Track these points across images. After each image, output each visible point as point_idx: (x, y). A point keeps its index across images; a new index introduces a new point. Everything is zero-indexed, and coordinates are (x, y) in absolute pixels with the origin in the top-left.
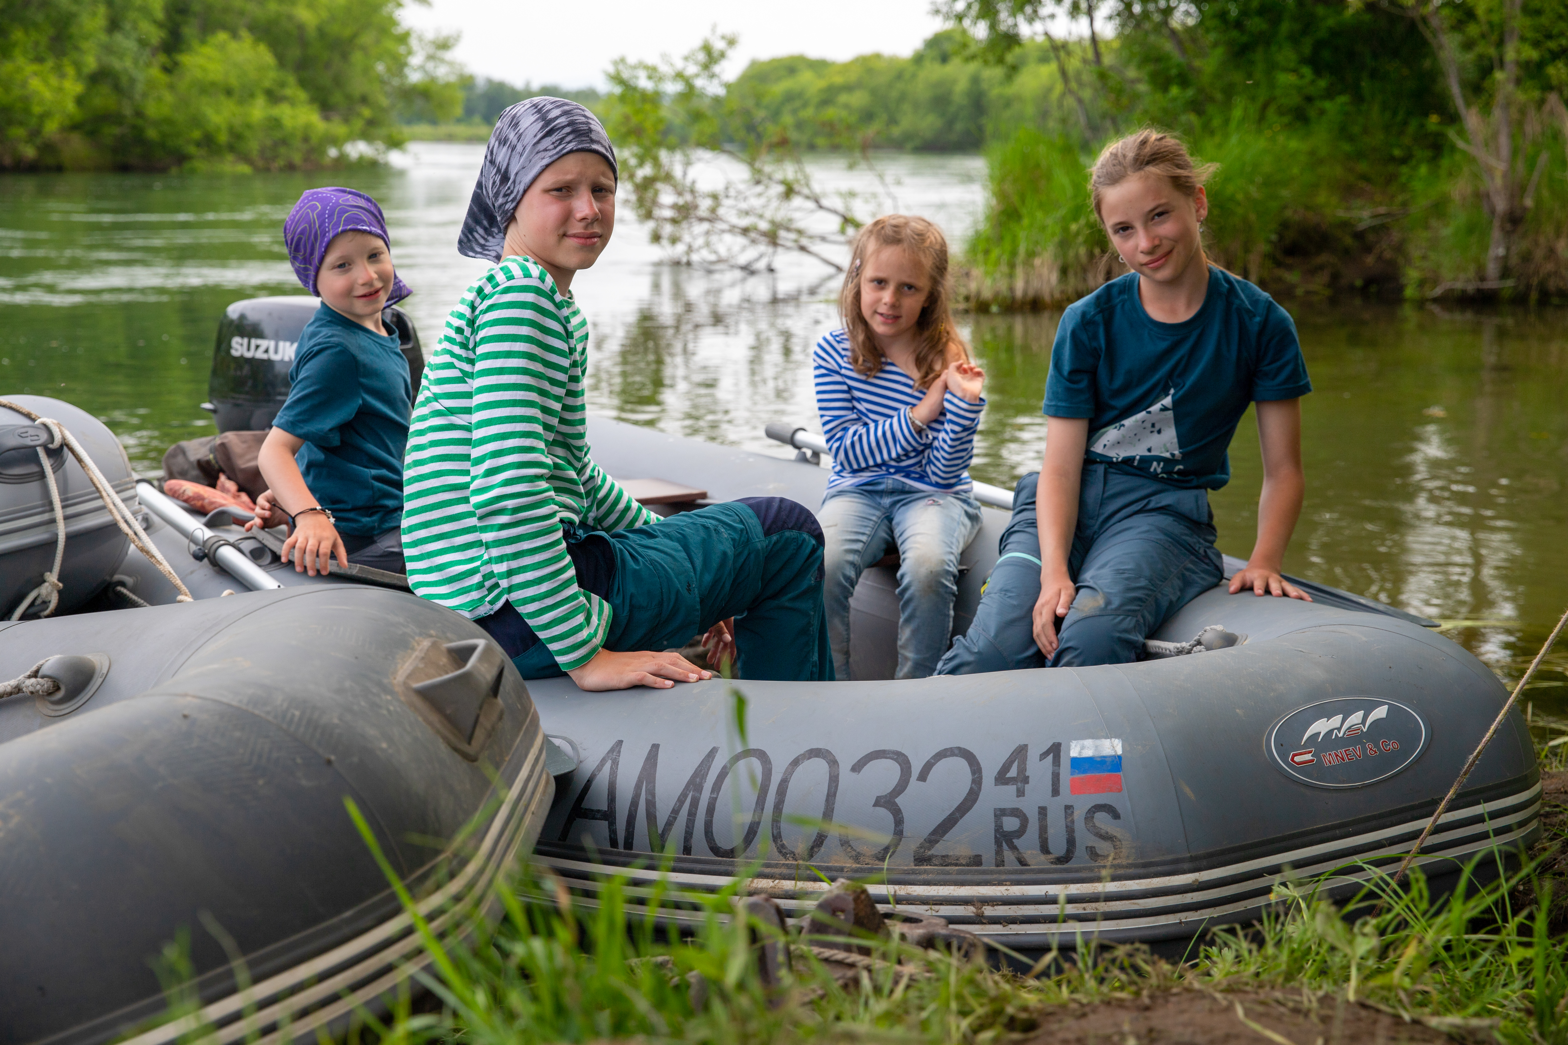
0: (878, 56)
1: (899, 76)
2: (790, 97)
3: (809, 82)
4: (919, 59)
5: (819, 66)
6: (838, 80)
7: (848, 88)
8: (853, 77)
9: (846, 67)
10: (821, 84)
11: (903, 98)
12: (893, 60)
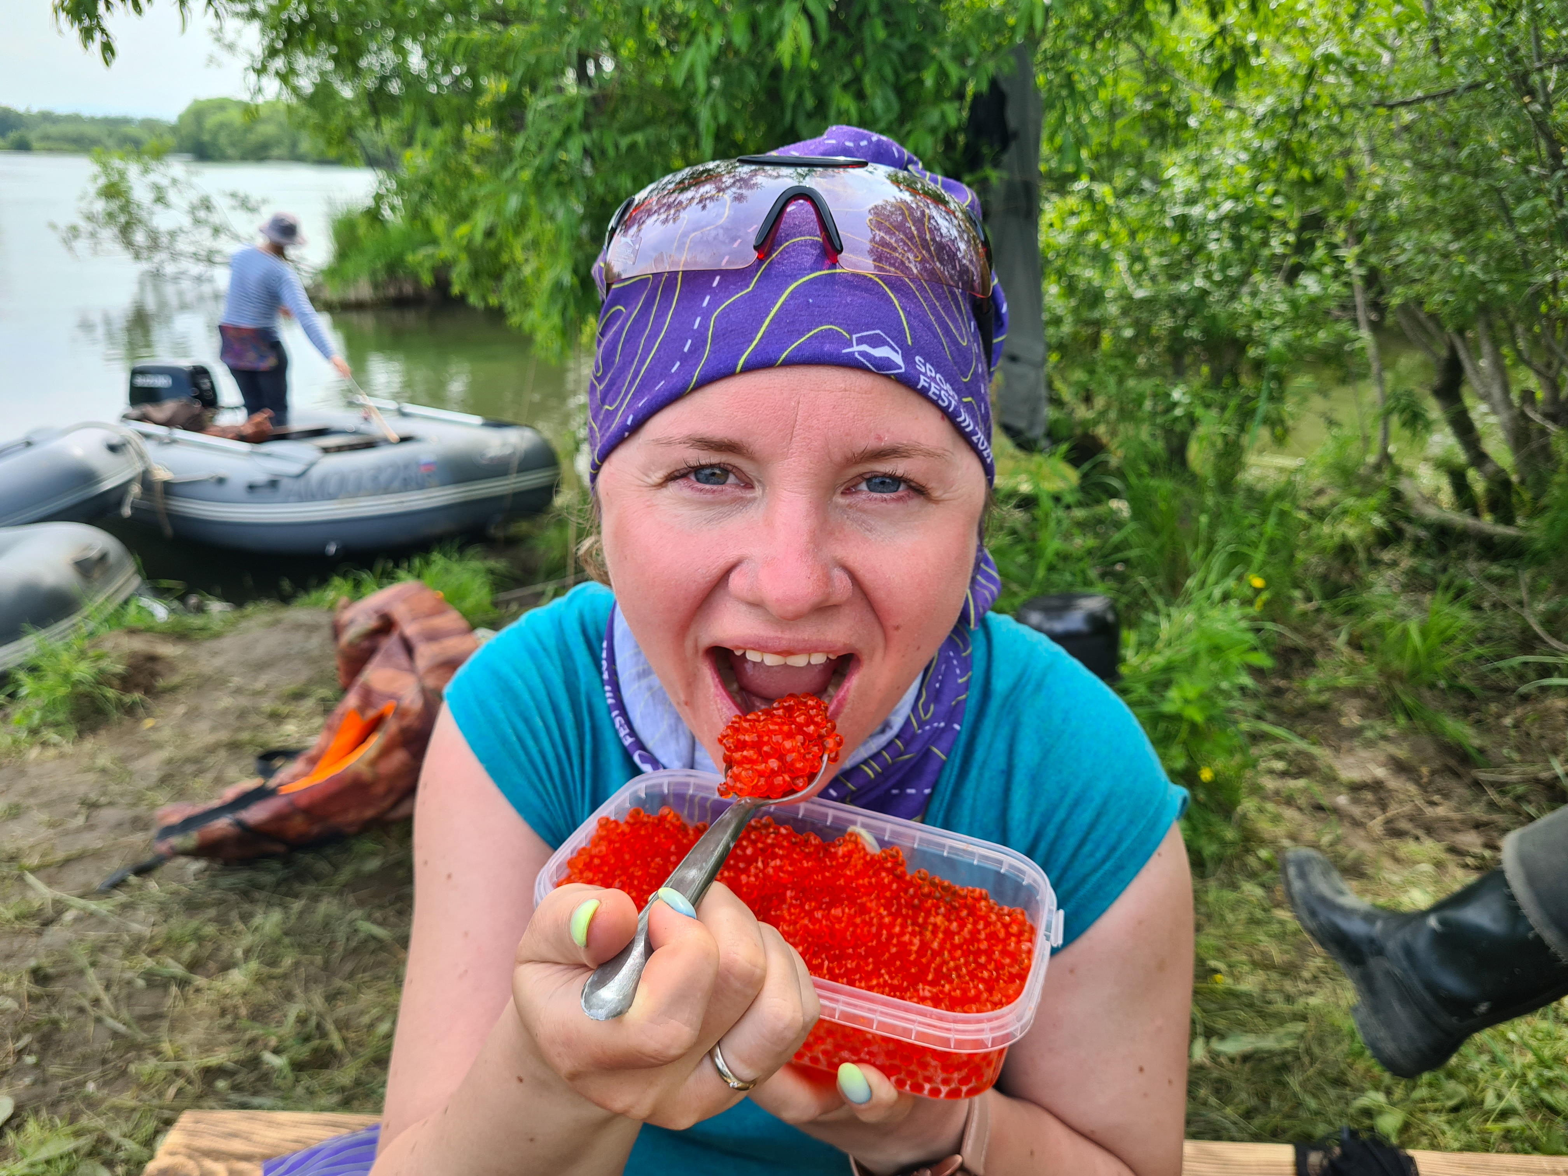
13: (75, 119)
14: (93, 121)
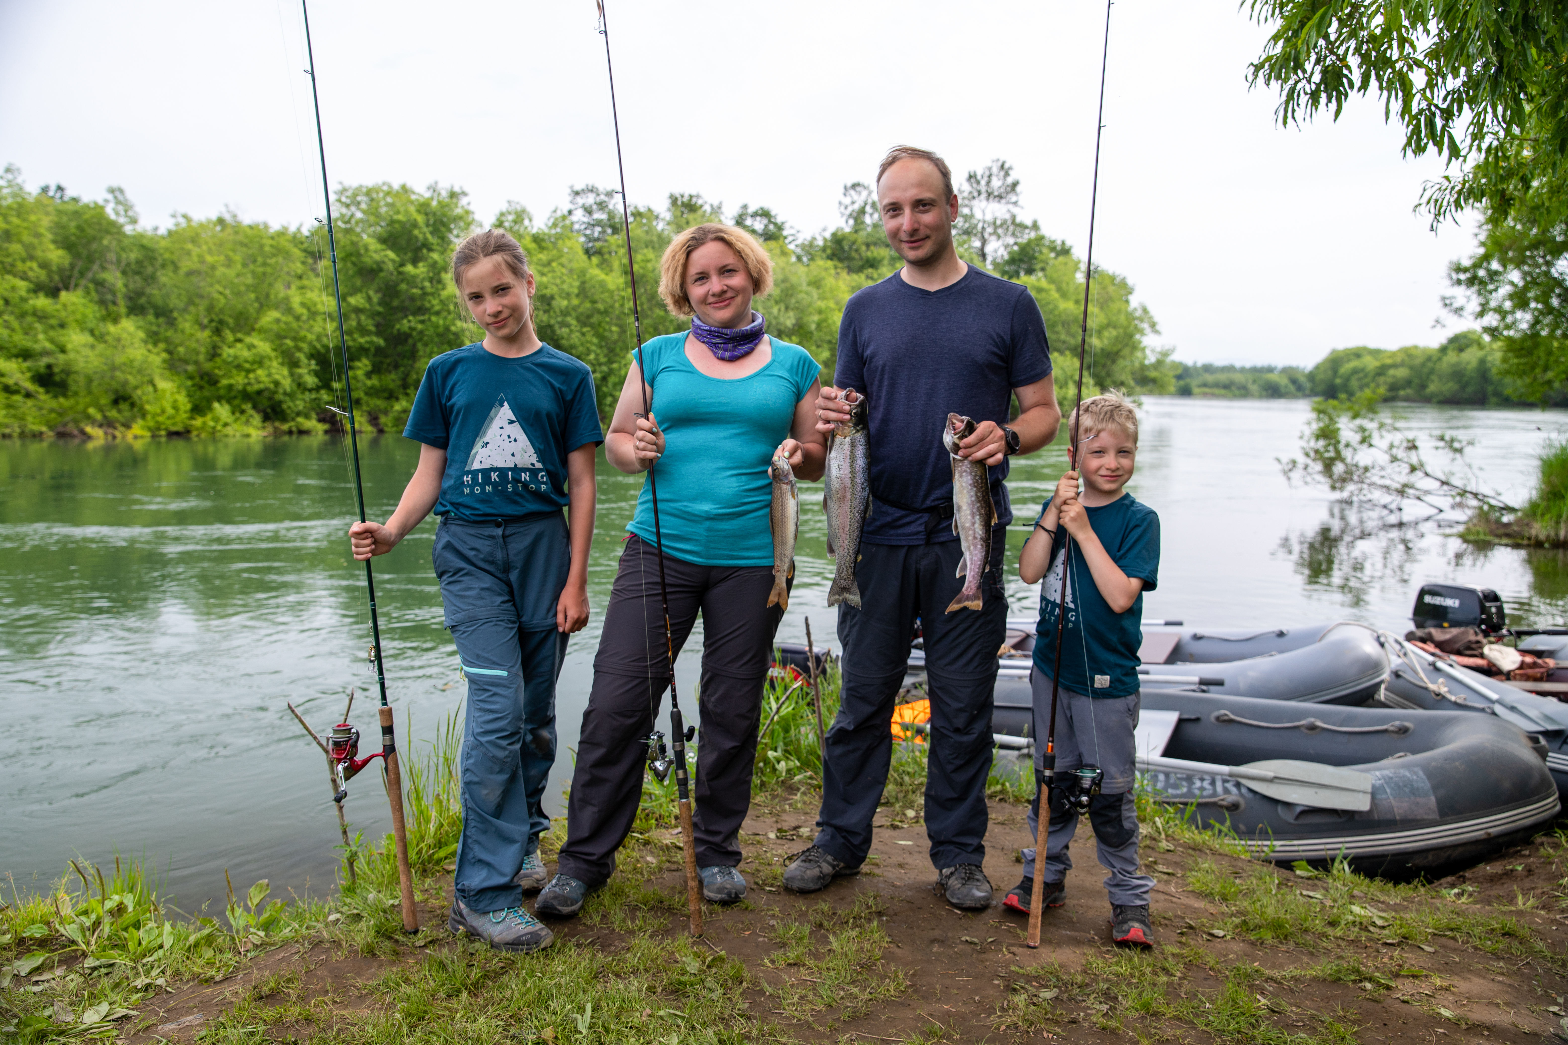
0: (1416, 347)
1: (1429, 359)
2: (1355, 371)
3: (1371, 363)
4: (1443, 350)
5: (1376, 353)
6: (1388, 361)
7: (1394, 366)
8: (1398, 360)
9: (1393, 354)
10: (1377, 364)
11: (1432, 371)
12: (1425, 350)
13: (1230, 369)
14: (1243, 370)
